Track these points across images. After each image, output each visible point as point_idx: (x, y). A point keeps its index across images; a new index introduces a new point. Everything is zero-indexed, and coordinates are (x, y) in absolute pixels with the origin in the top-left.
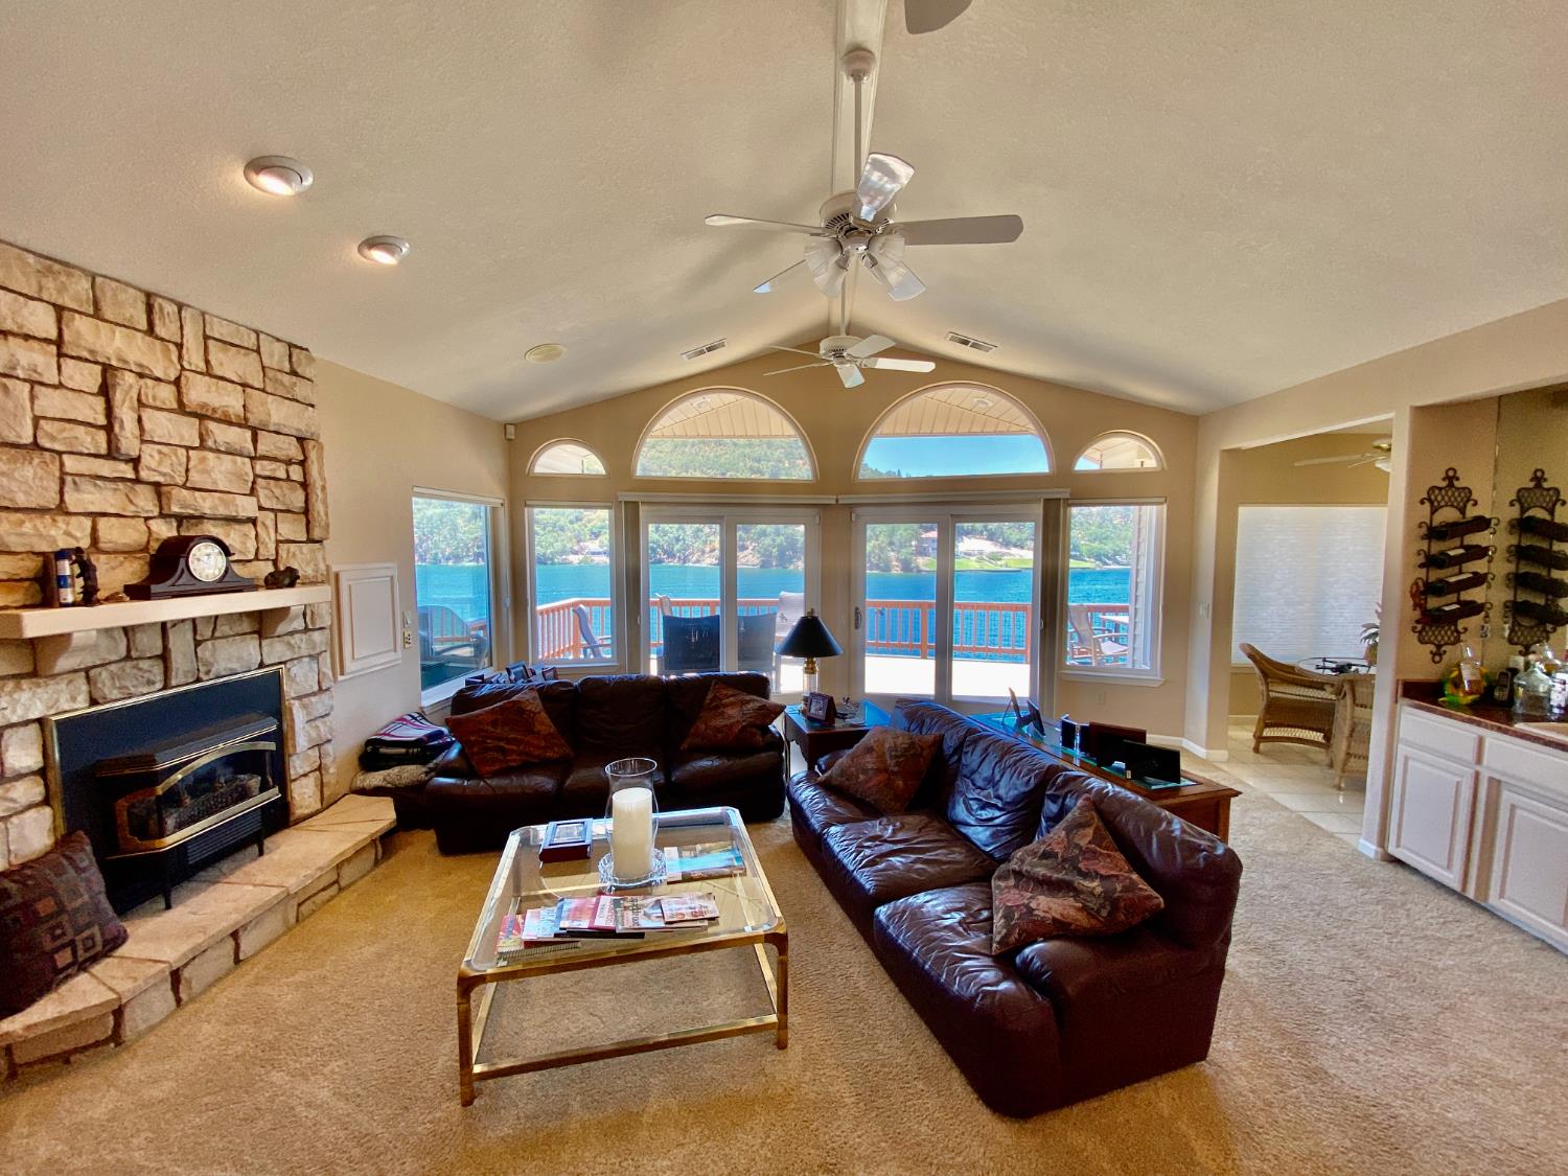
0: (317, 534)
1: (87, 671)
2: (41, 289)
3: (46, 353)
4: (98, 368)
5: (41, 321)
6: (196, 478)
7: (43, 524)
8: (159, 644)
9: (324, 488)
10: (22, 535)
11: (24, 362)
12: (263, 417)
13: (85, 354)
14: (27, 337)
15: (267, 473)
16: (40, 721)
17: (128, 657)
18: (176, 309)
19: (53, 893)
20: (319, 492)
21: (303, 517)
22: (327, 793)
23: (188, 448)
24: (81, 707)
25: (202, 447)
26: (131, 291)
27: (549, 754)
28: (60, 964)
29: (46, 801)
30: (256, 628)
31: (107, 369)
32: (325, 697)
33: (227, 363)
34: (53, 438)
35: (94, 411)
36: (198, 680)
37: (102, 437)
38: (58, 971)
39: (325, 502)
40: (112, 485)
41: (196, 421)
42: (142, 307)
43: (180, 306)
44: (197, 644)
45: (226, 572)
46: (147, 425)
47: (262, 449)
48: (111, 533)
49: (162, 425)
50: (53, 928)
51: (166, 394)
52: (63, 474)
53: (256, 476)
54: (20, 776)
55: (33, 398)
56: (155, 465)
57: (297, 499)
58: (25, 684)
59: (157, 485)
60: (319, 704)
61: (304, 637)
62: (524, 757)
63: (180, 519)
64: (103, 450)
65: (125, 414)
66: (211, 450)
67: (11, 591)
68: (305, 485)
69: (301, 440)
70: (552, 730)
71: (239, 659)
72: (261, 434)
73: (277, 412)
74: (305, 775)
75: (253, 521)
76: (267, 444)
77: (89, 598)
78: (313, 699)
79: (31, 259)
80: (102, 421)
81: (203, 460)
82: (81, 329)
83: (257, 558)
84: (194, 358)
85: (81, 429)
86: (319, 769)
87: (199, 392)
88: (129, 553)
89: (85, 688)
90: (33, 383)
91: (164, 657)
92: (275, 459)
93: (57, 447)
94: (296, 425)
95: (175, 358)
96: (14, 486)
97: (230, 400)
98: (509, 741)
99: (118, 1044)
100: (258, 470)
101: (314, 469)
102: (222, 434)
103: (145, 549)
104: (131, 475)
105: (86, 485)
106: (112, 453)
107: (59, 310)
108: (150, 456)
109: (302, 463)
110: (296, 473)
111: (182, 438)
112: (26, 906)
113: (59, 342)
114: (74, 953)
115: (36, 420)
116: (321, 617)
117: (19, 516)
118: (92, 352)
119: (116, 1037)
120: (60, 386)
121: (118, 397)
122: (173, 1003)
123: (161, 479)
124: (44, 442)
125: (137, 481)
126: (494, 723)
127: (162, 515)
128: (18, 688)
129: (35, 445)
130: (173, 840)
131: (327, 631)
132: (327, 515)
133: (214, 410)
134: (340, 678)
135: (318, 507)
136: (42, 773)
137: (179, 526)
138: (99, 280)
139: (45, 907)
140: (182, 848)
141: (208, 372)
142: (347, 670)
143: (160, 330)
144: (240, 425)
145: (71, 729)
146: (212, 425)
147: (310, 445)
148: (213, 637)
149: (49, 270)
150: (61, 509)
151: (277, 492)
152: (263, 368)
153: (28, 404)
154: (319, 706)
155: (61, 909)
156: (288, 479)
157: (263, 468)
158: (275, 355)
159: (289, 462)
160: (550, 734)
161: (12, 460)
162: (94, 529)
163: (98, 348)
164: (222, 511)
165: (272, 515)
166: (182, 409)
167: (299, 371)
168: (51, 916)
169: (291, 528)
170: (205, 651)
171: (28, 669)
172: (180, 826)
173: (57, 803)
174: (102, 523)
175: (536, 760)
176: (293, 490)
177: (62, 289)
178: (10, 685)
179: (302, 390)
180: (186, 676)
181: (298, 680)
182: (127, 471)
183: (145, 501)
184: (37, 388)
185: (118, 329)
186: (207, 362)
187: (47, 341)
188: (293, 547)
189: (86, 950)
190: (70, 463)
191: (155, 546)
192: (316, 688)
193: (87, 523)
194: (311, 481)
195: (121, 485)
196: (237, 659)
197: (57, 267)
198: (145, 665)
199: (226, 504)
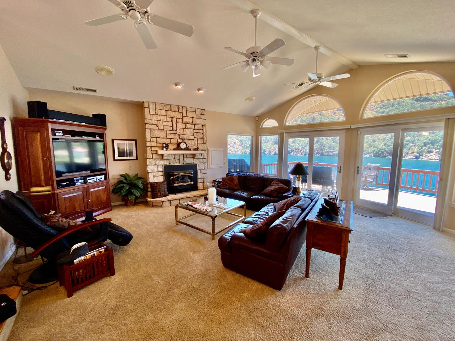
0: (204, 142)
1: (169, 159)
2: (164, 108)
3: (164, 117)
4: (171, 118)
5: (164, 113)
6: (184, 133)
7: (163, 140)
8: (178, 157)
9: (206, 134)
10: (161, 141)
11: (162, 119)
12: (196, 122)
13: (169, 116)
14: (162, 115)
15: (196, 132)
16: (163, 165)
17: (174, 159)
18: (182, 107)
19: (159, 186)
20: (205, 135)
21: (202, 139)
22: (205, 187)
23: (183, 129)
24: (168, 164)
25: (186, 128)
26: (175, 106)
27: (235, 188)
28: (159, 195)
29: (163, 176)
30: (193, 157)
31: (172, 118)
32: (205, 170)
33: (190, 114)
34: (165, 128)
35: (170, 124)
36: (184, 163)
37: (171, 128)
38: (158, 196)
39: (206, 136)
40: (173, 134)
41: (185, 124)
42: (177, 108)
43: (183, 107)
44: (184, 158)
45: (186, 147)
46: (177, 125)
47: (196, 128)
48: (172, 141)
49: (179, 125)
50: (159, 190)
51: (180, 121)
52: (167, 133)
53: (194, 132)
54: (160, 172)
55: (163, 123)
56: (179, 131)
57: (201, 136)
58: (161, 160)
59: (179, 134)
60: (204, 171)
61: (202, 159)
62: (229, 187)
63: (182, 139)
64: (172, 129)
65: (174, 124)
66: (187, 129)
67: (160, 148)
68: (203, 133)
69: (203, 126)
70: (237, 183)
71: (190, 161)
72: (195, 125)
73: (198, 121)
74: (201, 183)
75: (194, 140)
76: (196, 127)
77: (167, 149)
78: (203, 170)
79: (162, 105)
80: (172, 125)
81: (186, 130)
82: (169, 112)
83: (194, 146)
84: (185, 114)
85: (169, 127)
86: (203, 182)
87: (185, 120)
88: (174, 144)
89: (168, 162)
90: (163, 121)
91: (179, 159)
92: (198, 129)
93: (166, 129)
94: (201, 123)
95: (182, 115)
96: (161, 135)
97: (190, 120)
98: (228, 183)
99: (162, 207)
100: (194, 131)
101: (204, 130)
102: (188, 126)
103: (177, 143)
104: (175, 133)
105: (169, 134)
106: (173, 130)
107: (166, 111)
108: (178, 130)
109: (203, 130)
110: (201, 131)
111: (183, 127)
112: (156, 187)
113: (166, 115)
114: (161, 194)
115: (163, 126)
116: (205, 156)
117: (161, 139)
118: (170, 116)
119: (162, 206)
120: (166, 121)
121: (173, 122)
122: (170, 205)
123: (179, 133)
124: (164, 129)
125: (176, 134)
126: (227, 180)
127: (180, 139)
128: (160, 160)
129: (163, 129)
130: (175, 185)
131: (207, 159)
132: (206, 139)
133: (188, 122)
134: (209, 168)
135: (205, 137)
136: (163, 172)
137: (182, 140)
138: (171, 105)
139: (158, 187)
140: (177, 186)
141: (187, 116)
142: (210, 167)
143: (179, 111)
144: (192, 124)
145: (166, 167)
146: (187, 125)
147: (204, 126)
148: (186, 157)
149: (164, 105)
150: (166, 138)
151: (198, 135)
152: (196, 114)
153: (162, 124)
154: (204, 172)
155: (160, 188)
156: (200, 132)
157: (195, 131)
158: (198, 112)
159: (200, 130)
160: (236, 184)
161: (160, 131)
162: (170, 140)
163: (171, 115)
164: (188, 138)
165: (197, 139)
166: (183, 123)
167: (203, 114)
168: (159, 189)
169: (200, 141)
170: (185, 159)
171: (161, 158)
172: (177, 183)
173: (164, 176)
174: (171, 139)
175: (232, 188)
176: (201, 134)
177: (166, 108)
178: (159, 160)
179: (203, 117)
180: (182, 162)
181: (200, 167)
182: (175, 132)
183: (177, 136)
184: (163, 122)
185: (174, 112)
186: (187, 115)
187: (165, 115)
188: (200, 144)
189: (162, 195)
190: (168, 132)
191: (178, 143)
192: (204, 168)
193: (169, 140)
194: (204, 133)
195: (174, 134)
196: (189, 161)
197: (165, 105)
198: (176, 160)
199: (188, 137)
